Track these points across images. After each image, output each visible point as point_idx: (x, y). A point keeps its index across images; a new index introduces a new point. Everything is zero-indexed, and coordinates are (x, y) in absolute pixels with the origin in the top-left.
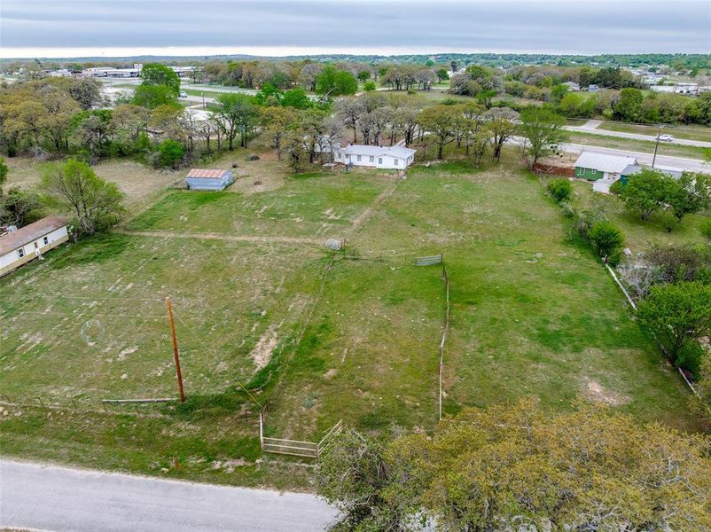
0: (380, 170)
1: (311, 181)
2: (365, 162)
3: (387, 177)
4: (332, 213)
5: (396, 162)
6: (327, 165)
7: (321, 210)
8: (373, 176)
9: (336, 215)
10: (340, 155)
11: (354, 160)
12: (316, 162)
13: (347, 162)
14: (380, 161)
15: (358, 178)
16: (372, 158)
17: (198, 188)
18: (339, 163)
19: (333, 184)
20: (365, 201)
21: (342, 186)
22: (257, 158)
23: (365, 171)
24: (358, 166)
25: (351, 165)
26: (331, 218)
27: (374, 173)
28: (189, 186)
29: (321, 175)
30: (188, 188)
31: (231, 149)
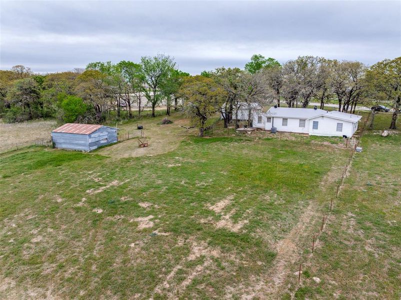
0: (315, 137)
1: (215, 146)
2: (293, 127)
3: (328, 147)
4: (227, 209)
5: (340, 127)
6: (242, 129)
7: (206, 201)
8: (306, 144)
9: (235, 219)
10: (260, 119)
11: (279, 125)
12: (230, 127)
13: (268, 126)
14: (316, 125)
15: (283, 146)
16: (302, 121)
17: (64, 146)
18: (258, 129)
19: (245, 151)
20: (302, 186)
21: (259, 155)
22: (170, 122)
23: (294, 139)
24: (282, 133)
25: (273, 131)
26: (221, 224)
27: (307, 141)
28: (54, 144)
29: (231, 140)
30: (54, 146)
31: (153, 115)
